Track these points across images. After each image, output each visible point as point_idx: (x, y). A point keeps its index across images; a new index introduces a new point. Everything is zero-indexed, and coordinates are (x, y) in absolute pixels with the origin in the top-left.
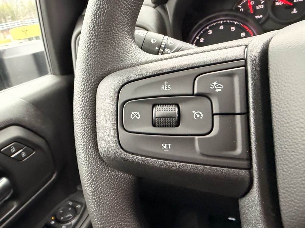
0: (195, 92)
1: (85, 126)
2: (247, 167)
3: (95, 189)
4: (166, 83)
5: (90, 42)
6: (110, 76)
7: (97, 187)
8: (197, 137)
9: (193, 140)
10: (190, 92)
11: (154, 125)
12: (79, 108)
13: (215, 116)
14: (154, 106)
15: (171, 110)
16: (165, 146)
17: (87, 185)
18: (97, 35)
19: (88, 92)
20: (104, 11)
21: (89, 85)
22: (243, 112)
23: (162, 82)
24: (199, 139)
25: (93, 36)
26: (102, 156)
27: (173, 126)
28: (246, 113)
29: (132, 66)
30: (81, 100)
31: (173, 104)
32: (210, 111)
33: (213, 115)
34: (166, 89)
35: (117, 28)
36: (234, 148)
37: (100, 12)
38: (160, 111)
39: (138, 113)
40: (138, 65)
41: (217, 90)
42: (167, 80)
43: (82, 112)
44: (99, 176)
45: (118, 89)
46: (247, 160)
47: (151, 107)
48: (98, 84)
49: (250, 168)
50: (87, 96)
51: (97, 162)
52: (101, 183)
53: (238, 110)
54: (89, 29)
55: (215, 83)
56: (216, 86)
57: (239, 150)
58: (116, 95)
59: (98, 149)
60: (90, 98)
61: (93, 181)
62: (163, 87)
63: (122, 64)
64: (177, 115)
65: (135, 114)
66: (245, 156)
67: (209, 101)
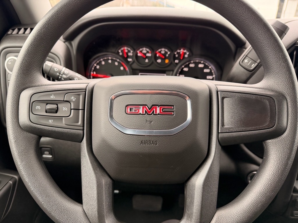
0: (65, 100)
1: (13, 111)
2: (82, 129)
3: (16, 140)
4: (53, 95)
5: (19, 73)
6: (27, 89)
7: (17, 139)
8: (64, 118)
9: (62, 119)
10: (63, 100)
11: (46, 112)
12: (10, 103)
13: (72, 110)
14: (47, 104)
15: (55, 106)
16: (50, 121)
17: (12, 139)
18: (22, 71)
19: (16, 96)
20: (27, 60)
21: (16, 92)
22: (82, 109)
23: (51, 95)
24: (65, 118)
25: (20, 71)
26: (21, 126)
27: (55, 113)
28: (84, 109)
29: (38, 86)
30: (12, 99)
31: (55, 104)
32: (70, 108)
33: (71, 109)
34: (52, 97)
35: (33, 68)
36: (78, 122)
37: (25, 61)
38: (49, 106)
39: (39, 107)
40: (42, 86)
41: (73, 100)
42: (54, 94)
43: (12, 104)
44: (19, 134)
45: (31, 96)
46: (82, 126)
47: (46, 104)
48: (21, 92)
49: (83, 130)
50: (15, 98)
51: (18, 128)
52: (19, 137)
53: (80, 108)
54: (18, 67)
55: (73, 97)
56: (73, 98)
57: (80, 123)
58: (30, 98)
59: (19, 122)
60: (16, 98)
61: (15, 137)
62: (51, 97)
63: (34, 85)
64: (56, 109)
65: (38, 107)
66: (82, 125)
67: (70, 104)
